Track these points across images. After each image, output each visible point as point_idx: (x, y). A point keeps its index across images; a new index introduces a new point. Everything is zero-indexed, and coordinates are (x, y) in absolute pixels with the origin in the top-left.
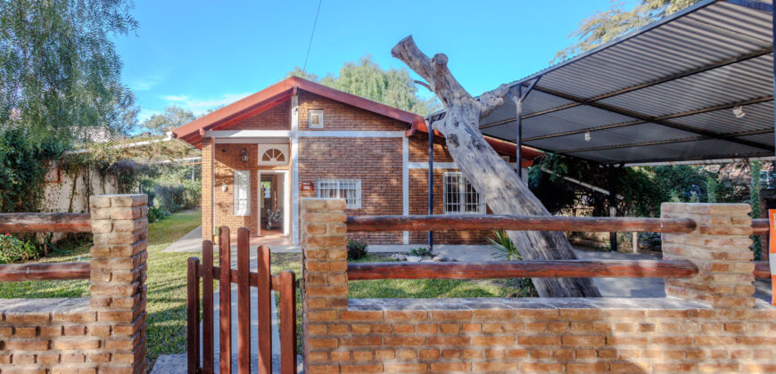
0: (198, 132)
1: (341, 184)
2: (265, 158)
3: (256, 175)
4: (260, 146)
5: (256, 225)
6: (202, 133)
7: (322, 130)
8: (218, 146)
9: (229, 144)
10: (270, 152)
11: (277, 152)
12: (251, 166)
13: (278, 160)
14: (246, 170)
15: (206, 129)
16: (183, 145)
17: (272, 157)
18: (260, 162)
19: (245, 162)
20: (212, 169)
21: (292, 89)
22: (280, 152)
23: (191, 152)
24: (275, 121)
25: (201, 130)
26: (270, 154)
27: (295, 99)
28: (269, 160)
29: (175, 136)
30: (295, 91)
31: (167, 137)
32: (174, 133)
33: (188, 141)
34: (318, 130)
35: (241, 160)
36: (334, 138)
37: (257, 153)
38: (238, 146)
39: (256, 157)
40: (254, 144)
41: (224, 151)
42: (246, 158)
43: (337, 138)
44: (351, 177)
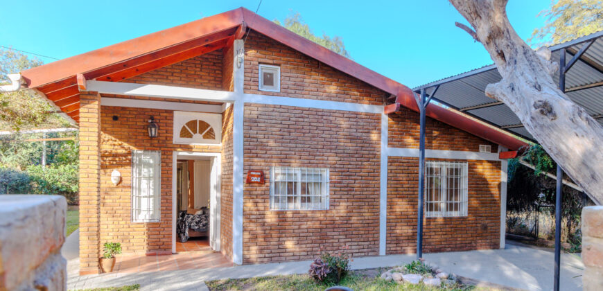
0: (74, 79)
1: (303, 175)
2: (184, 133)
3: (171, 159)
4: (176, 114)
5: (170, 237)
6: (81, 82)
7: (277, 95)
8: (104, 110)
9: (124, 109)
10: (192, 124)
11: (204, 125)
12: (163, 146)
13: (205, 137)
14: (152, 150)
15: (88, 76)
16: (39, 103)
17: (195, 132)
18: (177, 139)
19: (152, 138)
20: (99, 146)
21: (237, 28)
22: (208, 125)
23: (50, 119)
24: (201, 77)
25: (80, 77)
26: (193, 127)
27: (238, 44)
28: (191, 136)
29: (26, 83)
30: (242, 32)
31: (10, 83)
32: (24, 78)
33: (48, 97)
34: (273, 94)
35: (146, 134)
36: (295, 108)
37: (171, 125)
38: (141, 111)
39: (170, 131)
40: (166, 111)
41: (115, 118)
42: (153, 132)
43: (299, 109)
44: (317, 165)
